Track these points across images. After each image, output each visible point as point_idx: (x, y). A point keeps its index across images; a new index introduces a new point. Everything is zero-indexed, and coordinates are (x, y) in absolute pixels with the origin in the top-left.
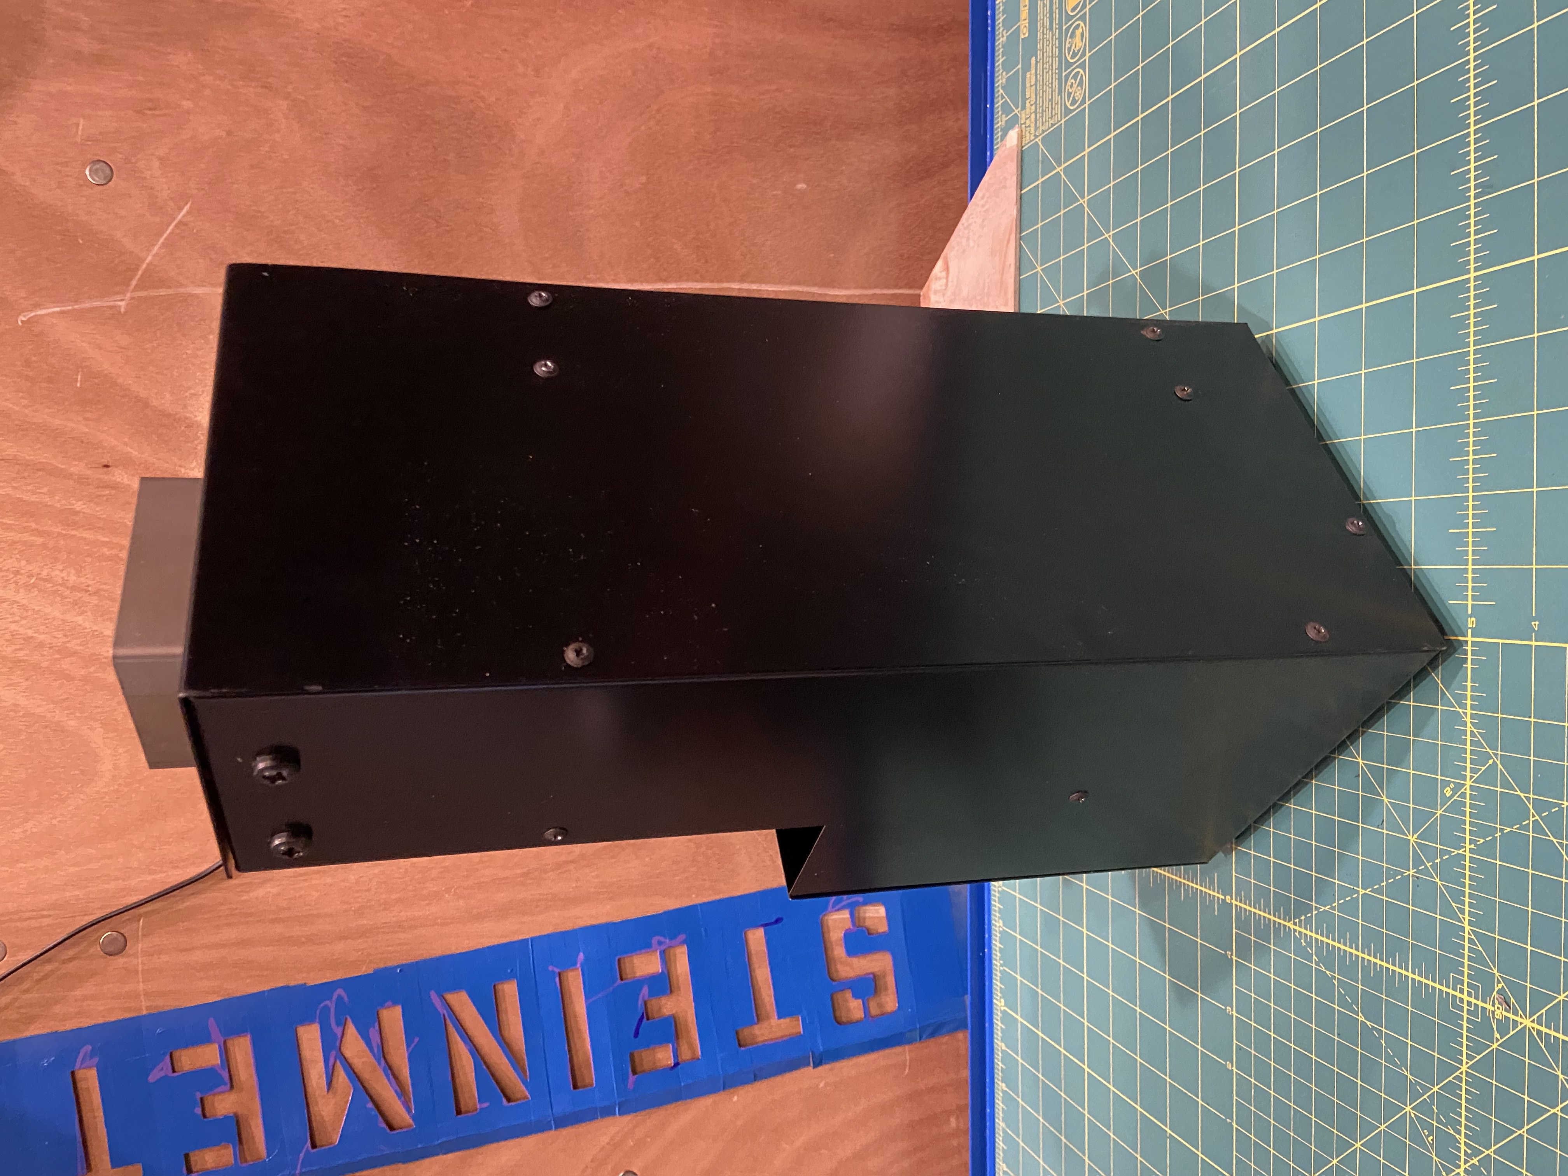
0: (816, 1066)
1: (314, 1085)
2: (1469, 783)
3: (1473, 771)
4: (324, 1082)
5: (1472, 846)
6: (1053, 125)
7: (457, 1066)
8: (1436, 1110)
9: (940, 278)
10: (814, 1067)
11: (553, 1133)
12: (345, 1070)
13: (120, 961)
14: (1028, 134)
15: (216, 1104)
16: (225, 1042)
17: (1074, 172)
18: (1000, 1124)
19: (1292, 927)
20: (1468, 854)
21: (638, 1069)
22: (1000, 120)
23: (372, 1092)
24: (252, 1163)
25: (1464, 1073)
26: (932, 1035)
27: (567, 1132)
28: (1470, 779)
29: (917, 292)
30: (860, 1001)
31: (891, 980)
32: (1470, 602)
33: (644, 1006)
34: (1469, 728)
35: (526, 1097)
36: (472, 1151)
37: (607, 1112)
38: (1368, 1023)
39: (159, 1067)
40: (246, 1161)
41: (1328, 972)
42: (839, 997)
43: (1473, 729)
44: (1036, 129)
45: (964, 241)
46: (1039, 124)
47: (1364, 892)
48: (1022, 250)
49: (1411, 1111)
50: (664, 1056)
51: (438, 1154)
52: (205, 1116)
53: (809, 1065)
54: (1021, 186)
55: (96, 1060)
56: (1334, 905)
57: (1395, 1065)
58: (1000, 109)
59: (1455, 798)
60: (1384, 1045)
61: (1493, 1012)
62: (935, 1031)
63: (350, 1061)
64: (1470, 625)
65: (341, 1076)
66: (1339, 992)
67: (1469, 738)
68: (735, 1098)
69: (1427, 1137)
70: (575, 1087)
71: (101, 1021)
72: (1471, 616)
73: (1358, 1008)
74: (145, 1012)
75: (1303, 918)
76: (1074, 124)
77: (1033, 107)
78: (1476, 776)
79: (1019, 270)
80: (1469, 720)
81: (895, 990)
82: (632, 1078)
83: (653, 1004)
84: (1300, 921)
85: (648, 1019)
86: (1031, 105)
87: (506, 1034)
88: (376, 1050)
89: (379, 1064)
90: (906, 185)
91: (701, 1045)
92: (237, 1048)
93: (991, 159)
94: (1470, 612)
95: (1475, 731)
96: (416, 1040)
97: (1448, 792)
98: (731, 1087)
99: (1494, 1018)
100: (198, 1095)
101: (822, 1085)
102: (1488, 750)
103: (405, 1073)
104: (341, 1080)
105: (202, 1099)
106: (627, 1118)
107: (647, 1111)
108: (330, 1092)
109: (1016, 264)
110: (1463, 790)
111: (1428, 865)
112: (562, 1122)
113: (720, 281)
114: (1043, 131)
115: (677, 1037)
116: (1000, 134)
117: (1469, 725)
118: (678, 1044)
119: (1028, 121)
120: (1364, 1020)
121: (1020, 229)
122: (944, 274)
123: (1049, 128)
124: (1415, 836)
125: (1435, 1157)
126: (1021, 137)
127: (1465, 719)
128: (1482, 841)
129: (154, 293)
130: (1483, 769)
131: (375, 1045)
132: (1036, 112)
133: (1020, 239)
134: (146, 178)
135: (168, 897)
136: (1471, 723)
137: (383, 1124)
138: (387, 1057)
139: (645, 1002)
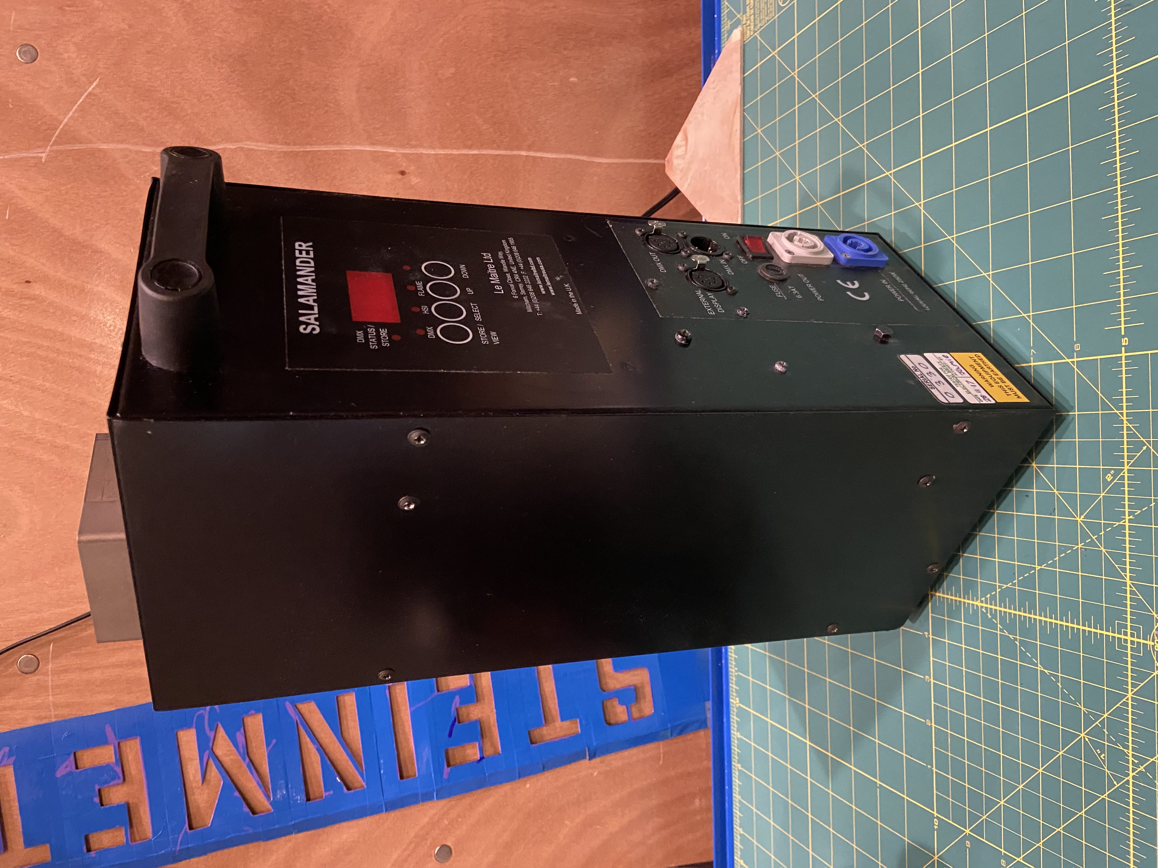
0: (592, 756)
1: (192, 778)
2: (1126, 468)
3: (1130, 458)
4: (199, 777)
5: (1131, 517)
6: (768, 21)
7: (307, 760)
8: (1106, 733)
9: (681, 146)
10: (590, 759)
11: (384, 815)
12: (217, 767)
13: (34, 678)
14: (748, 32)
15: (112, 794)
16: (119, 743)
17: (787, 54)
18: (737, 797)
19: (980, 604)
20: (1127, 524)
21: (452, 763)
22: (726, 25)
23: (239, 784)
24: (140, 842)
25: (1130, 699)
26: (680, 733)
27: (393, 814)
28: (1128, 464)
29: (661, 161)
30: (624, 707)
31: (648, 690)
32: (1123, 326)
33: (456, 713)
34: (1125, 424)
35: (363, 786)
36: (320, 831)
37: (427, 797)
38: (1046, 671)
39: (64, 765)
40: (135, 841)
41: (1010, 636)
42: (608, 704)
43: (1129, 425)
44: (755, 26)
45: (699, 116)
46: (757, 22)
47: (1040, 567)
48: (746, 121)
49: (1085, 736)
50: (472, 752)
51: (292, 833)
52: (102, 805)
53: (585, 758)
54: (744, 70)
55: (13, 758)
56: (1014, 582)
57: (1070, 701)
58: (725, 17)
59: (1115, 481)
60: (1060, 686)
61: (1153, 646)
62: (682, 730)
63: (221, 759)
64: (1124, 344)
65: (213, 771)
66: (1020, 649)
67: (1125, 432)
68: (528, 786)
69: (1100, 755)
70: (402, 777)
71: (18, 727)
72: (1124, 337)
73: (1037, 661)
74: (53, 720)
75: (988, 596)
76: (786, 18)
77: (752, 11)
78: (1132, 461)
79: (743, 134)
80: (1125, 418)
81: (651, 699)
82: (447, 770)
83: (463, 711)
84: (986, 599)
85: (459, 722)
86: (751, 9)
87: (345, 734)
88: (241, 750)
89: (244, 759)
90: (652, 81)
91: (501, 742)
92: (128, 750)
93: (719, 53)
94: (1123, 333)
95: (1131, 426)
96: (274, 741)
97: (1109, 478)
98: (524, 776)
99: (1154, 650)
100: (97, 787)
101: (595, 774)
102: (1142, 439)
103: (265, 768)
104: (213, 774)
105: (99, 790)
106: (442, 803)
107: (459, 796)
108: (205, 784)
109: (740, 129)
110: (1121, 474)
111: (1094, 538)
112: (392, 806)
113: (512, 149)
114: (761, 27)
115: (482, 736)
116: (726, 35)
117: (1125, 422)
118: (483, 741)
119: (748, 22)
120: (1042, 669)
121: (744, 103)
122: (684, 142)
123: (765, 24)
124: (1082, 517)
125: (1106, 770)
126: (743, 34)
127: (1122, 418)
128: (1139, 511)
129: (69, 147)
130: (1138, 454)
131: (240, 746)
132: (754, 14)
133: (744, 110)
134: (64, 59)
135: (74, 626)
136: (1127, 420)
137: (246, 809)
138: (250, 755)
139: (457, 709)
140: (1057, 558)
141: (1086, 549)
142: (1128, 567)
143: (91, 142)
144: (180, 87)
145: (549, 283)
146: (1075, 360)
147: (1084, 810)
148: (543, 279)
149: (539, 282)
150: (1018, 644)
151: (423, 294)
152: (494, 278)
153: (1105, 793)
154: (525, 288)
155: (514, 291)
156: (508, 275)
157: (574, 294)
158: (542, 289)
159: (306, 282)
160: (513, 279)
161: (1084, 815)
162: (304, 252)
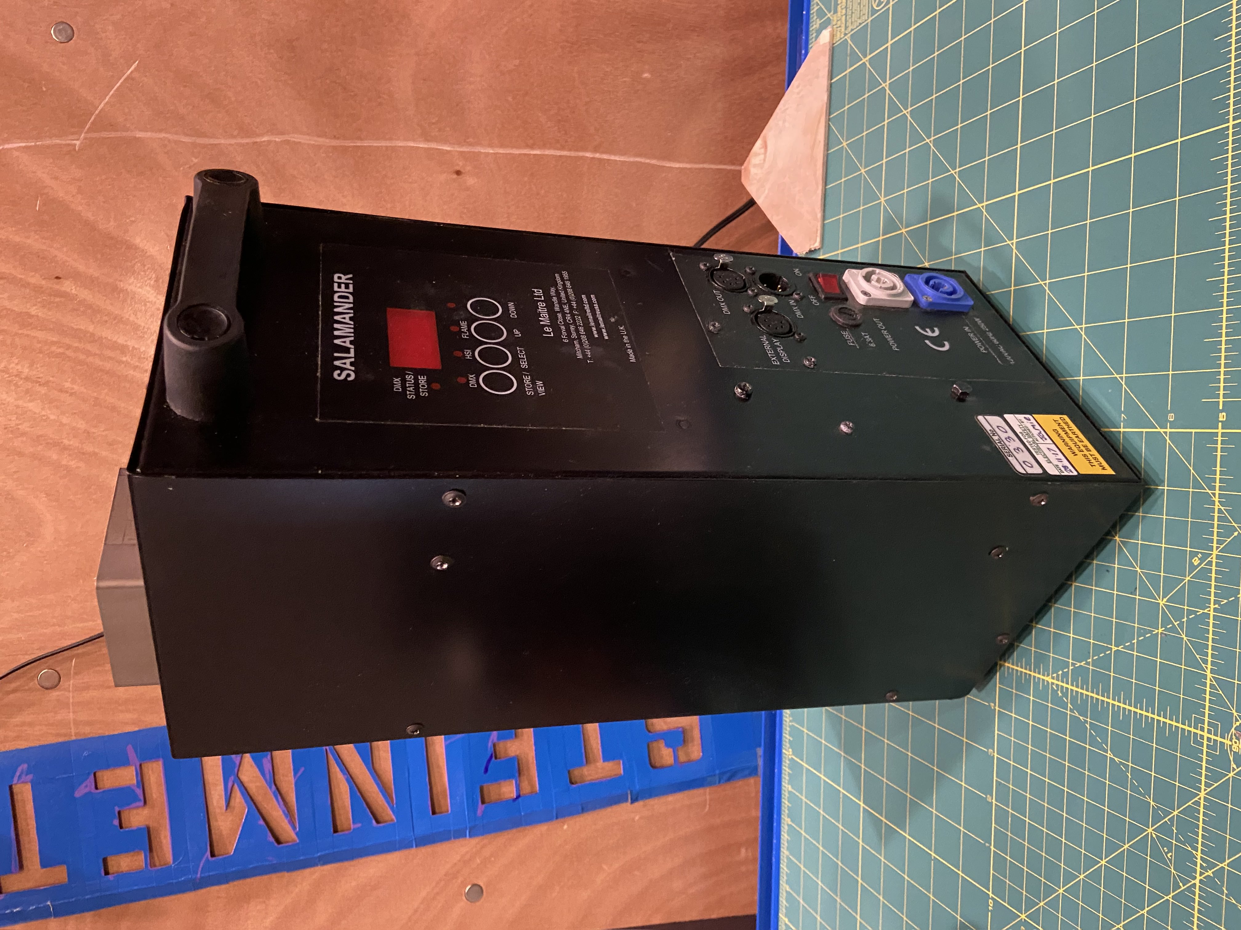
0: (633, 801)
1: (215, 804)
2: (1215, 552)
3: (1219, 542)
4: (223, 803)
5: (1217, 606)
6: (860, 24)
7: (336, 791)
8: (1175, 831)
9: (759, 154)
10: (632, 802)
11: (414, 850)
12: (242, 794)
13: (55, 694)
14: (838, 33)
15: (132, 818)
16: (141, 765)
17: (878, 62)
18: (785, 852)
19: (1050, 681)
20: (1212, 613)
21: (487, 799)
22: (815, 23)
23: (264, 812)
24: (160, 868)
25: (1202, 799)
26: (729, 780)
27: (425, 851)
28: (1217, 549)
29: (738, 168)
30: (671, 750)
31: (696, 733)
32: (1221, 400)
33: (493, 749)
34: (1217, 506)
35: (392, 820)
36: (346, 864)
37: (459, 834)
38: (1116, 759)
39: (84, 785)
40: (155, 866)
41: (1081, 718)
42: (655, 745)
43: (1221, 507)
44: (846, 28)
45: (781, 123)
46: (849, 24)
47: (1116, 648)
48: (831, 131)
49: (1153, 832)
50: (508, 790)
51: (317, 865)
52: (121, 827)
53: (626, 800)
54: (831, 76)
55: (30, 777)
56: (1088, 661)
57: (1140, 793)
58: (815, 14)
59: (1202, 565)
60: (1130, 777)
61: (1231, 746)
62: (732, 776)
63: (246, 785)
64: (1220, 419)
65: (238, 798)
66: (1090, 733)
67: (1216, 515)
68: (565, 827)
69: (1166, 853)
70: (434, 813)
71: (36, 744)
72: (1222, 411)
73: (1107, 747)
74: (74, 738)
75: (1060, 673)
76: (879, 23)
77: (844, 11)
78: (1222, 546)
79: (827, 146)
80: (1217, 499)
81: (700, 742)
82: (481, 808)
83: (501, 746)
84: (1058, 675)
85: (496, 758)
86: (842, 9)
87: (377, 766)
88: (268, 777)
89: (270, 788)
90: (732, 80)
91: (539, 780)
92: (150, 772)
93: (806, 53)
94: (1221, 408)
95: (1222, 508)
96: (302, 769)
97: (1196, 561)
98: (564, 816)
99: (1231, 750)
100: (117, 809)
101: (637, 818)
102: (1234, 524)
103: (292, 798)
104: (238, 800)
105: (119, 813)
106: (474, 841)
107: (492, 835)
108: (229, 810)
109: (825, 141)
110: (1209, 559)
111: (1176, 624)
112: (423, 841)
113: (577, 150)
114: (852, 30)
115: (520, 774)
116: (814, 35)
117: (1217, 503)
118: (520, 781)
119: (839, 22)
120: (1112, 757)
121: (829, 113)
122: (763, 151)
123: (857, 27)
124: (1165, 600)
125: (1173, 871)
126: (833, 36)
127: (1214, 499)
128: (1226, 601)
129: (105, 134)
130: (1229, 540)
131: (267, 771)
132: (846, 15)
133: (829, 120)
134: (101, 39)
135: (97, 642)
136: (1219, 501)
137: (271, 839)
138: (277, 782)
139: (494, 745)
140: (1135, 641)
141: (1166, 634)
142: (1210, 659)
143: (127, 130)
144: (224, 73)
145: (602, 326)
146: (1168, 430)
147: (1147, 909)
148: (596, 320)
149: (592, 324)
150: (1088, 727)
151: (467, 336)
152: (545, 318)
153: (1170, 894)
154: (577, 331)
155: (564, 333)
156: (560, 315)
157: (629, 339)
158: (595, 332)
159: (343, 320)
160: (565, 320)
161: (1146, 915)
162: (343, 286)
